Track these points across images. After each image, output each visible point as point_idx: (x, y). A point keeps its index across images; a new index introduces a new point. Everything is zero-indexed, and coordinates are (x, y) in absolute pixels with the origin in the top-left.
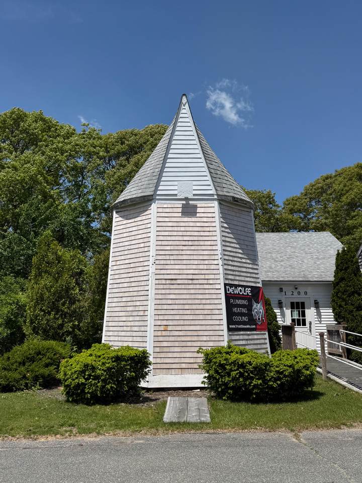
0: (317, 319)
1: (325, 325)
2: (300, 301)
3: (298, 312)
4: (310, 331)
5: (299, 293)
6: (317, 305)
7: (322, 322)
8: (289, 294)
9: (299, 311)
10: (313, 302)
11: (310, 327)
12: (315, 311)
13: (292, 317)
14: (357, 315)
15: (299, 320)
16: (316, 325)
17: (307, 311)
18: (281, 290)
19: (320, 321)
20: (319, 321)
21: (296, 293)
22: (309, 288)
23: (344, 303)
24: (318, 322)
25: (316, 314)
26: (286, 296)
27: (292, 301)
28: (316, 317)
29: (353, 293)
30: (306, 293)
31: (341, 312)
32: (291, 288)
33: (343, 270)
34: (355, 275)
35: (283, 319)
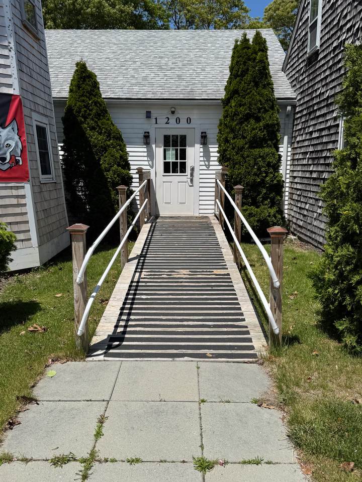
0: (203, 163)
1: (214, 172)
2: (179, 133)
3: (174, 152)
4: (192, 180)
5: (178, 121)
6: (204, 140)
7: (211, 168)
8: (162, 121)
9: (177, 150)
10: (198, 136)
11: (192, 175)
12: (202, 150)
13: (165, 158)
14: (248, 156)
15: (175, 164)
16: (201, 172)
17: (190, 151)
18: (148, 115)
19: (208, 166)
20: (205, 165)
21: (172, 121)
22: (195, 112)
23: (231, 135)
24: (204, 168)
25: (202, 154)
26: (156, 126)
27: (166, 134)
28: (202, 159)
29: (247, 117)
30: (189, 120)
31: (227, 150)
32: (166, 113)
33: (238, 76)
34: (257, 85)
35: (150, 162)
